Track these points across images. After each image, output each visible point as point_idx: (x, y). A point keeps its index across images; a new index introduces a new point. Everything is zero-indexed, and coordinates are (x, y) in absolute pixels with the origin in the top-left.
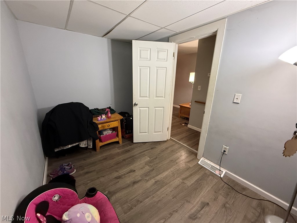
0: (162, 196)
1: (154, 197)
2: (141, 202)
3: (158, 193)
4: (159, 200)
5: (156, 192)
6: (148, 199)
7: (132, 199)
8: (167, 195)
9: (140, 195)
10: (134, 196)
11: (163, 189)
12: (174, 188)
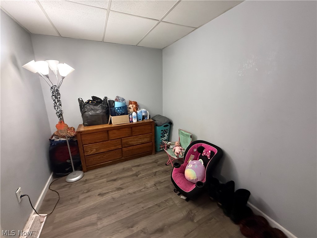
0: (134, 207)
1: (142, 207)
2: (156, 205)
3: (136, 211)
4: (139, 203)
5: (139, 212)
6: (149, 206)
7: (164, 209)
8: (129, 208)
9: (156, 212)
10: (163, 211)
11: (129, 215)
12: (116, 214)
